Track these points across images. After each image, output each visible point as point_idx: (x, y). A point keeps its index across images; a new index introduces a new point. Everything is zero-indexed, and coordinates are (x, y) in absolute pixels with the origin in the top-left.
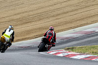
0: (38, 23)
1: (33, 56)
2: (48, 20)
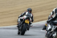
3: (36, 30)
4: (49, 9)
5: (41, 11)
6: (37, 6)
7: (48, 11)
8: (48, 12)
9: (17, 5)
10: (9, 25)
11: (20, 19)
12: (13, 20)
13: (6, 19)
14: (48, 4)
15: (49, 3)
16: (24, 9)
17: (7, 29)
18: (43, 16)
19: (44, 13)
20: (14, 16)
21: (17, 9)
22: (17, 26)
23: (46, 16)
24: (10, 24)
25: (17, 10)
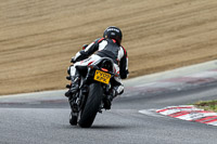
0: (136, 44)
1: (125, 117)
2: (160, 39)
3: (122, 111)
4: (172, 30)
5: (141, 37)
6: (124, 17)
7: (166, 36)
8: (168, 40)
9: (48, 17)
10: (20, 89)
11: (77, 67)
12: (34, 73)
13: (6, 69)
14: (165, 11)
15: (170, 6)
16: (76, 31)
17: (12, 105)
18: (148, 58)
19: (152, 44)
20: (39, 57)
21: (48, 30)
22: (66, 95)
23: (158, 57)
24: (24, 88)
25: (48, 33)
